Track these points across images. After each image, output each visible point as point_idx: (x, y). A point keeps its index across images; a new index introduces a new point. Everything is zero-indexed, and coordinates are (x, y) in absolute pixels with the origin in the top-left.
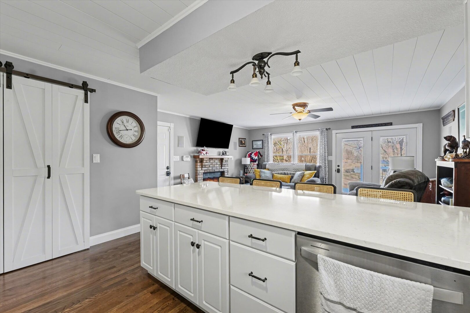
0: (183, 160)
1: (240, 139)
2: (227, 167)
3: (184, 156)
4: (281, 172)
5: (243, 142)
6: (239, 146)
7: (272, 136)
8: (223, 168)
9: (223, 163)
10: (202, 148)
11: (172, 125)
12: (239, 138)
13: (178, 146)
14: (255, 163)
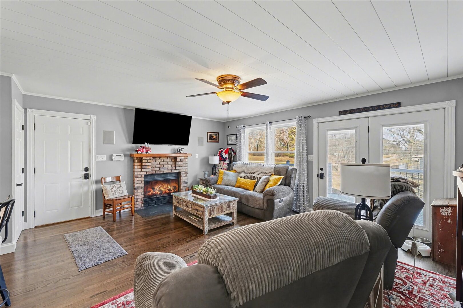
0: (112, 160)
1: (209, 134)
2: (186, 168)
3: (114, 155)
4: (246, 175)
5: (214, 137)
6: (207, 142)
7: (246, 129)
8: (177, 168)
9: (177, 162)
10: (143, 145)
11: (93, 118)
12: (207, 132)
13: (104, 143)
14: (225, 162)
